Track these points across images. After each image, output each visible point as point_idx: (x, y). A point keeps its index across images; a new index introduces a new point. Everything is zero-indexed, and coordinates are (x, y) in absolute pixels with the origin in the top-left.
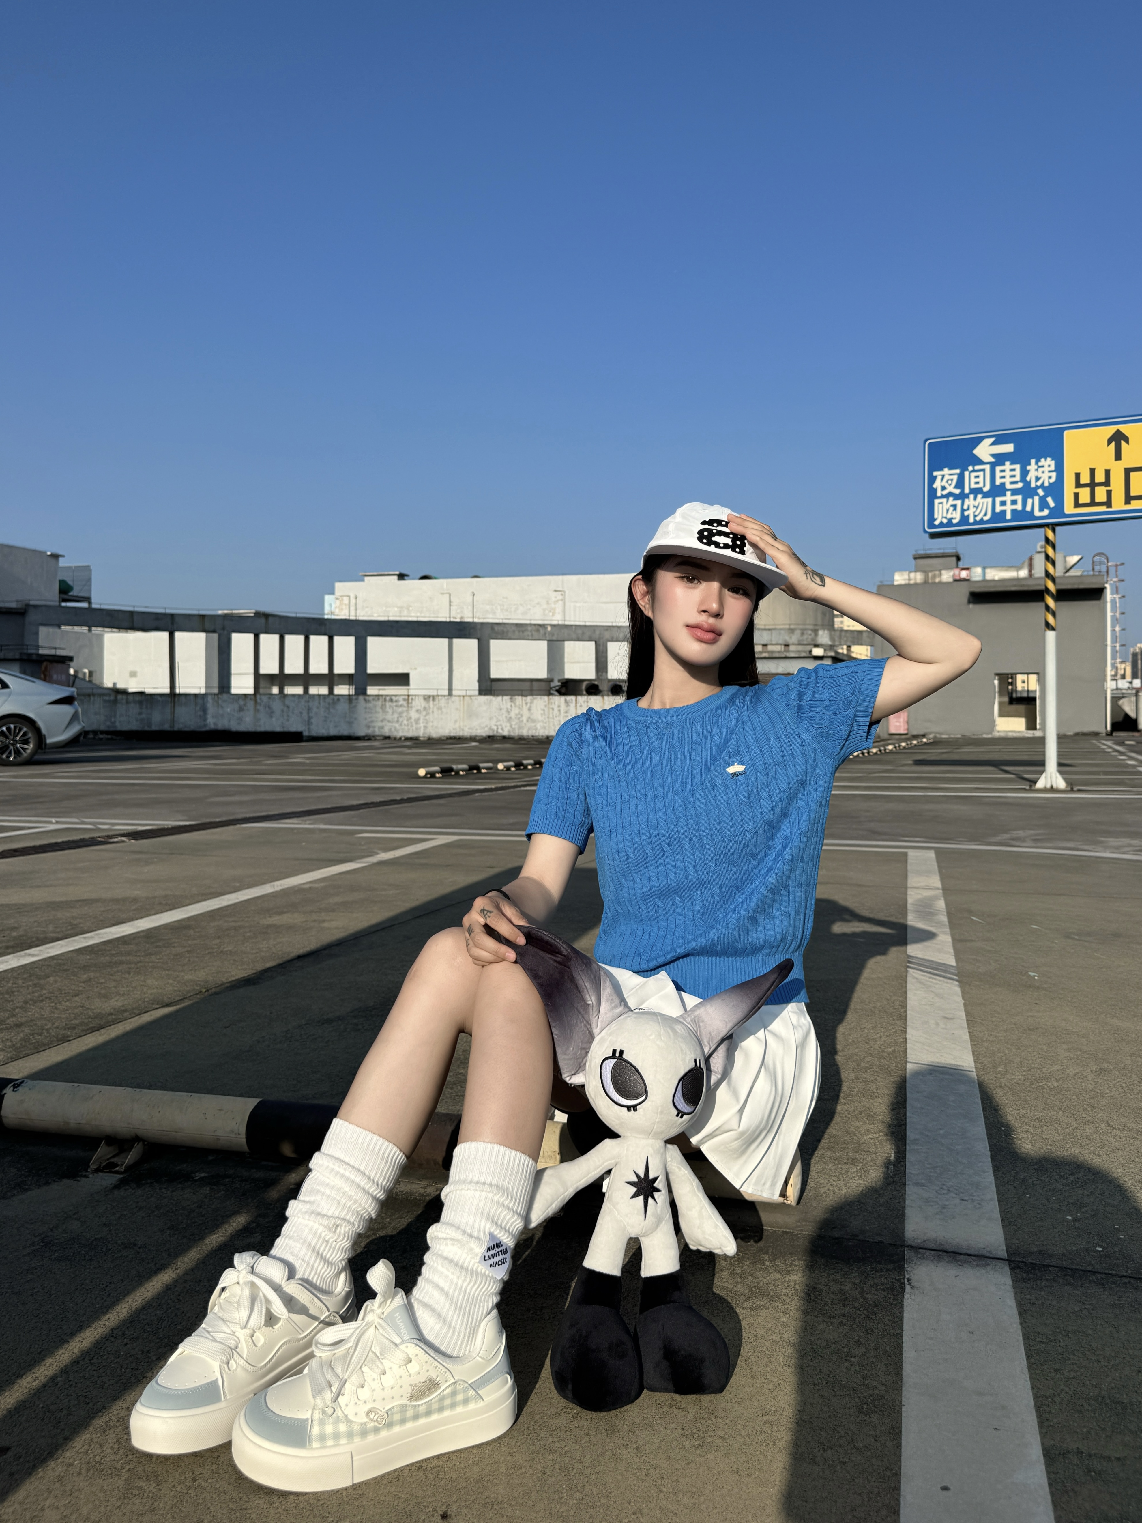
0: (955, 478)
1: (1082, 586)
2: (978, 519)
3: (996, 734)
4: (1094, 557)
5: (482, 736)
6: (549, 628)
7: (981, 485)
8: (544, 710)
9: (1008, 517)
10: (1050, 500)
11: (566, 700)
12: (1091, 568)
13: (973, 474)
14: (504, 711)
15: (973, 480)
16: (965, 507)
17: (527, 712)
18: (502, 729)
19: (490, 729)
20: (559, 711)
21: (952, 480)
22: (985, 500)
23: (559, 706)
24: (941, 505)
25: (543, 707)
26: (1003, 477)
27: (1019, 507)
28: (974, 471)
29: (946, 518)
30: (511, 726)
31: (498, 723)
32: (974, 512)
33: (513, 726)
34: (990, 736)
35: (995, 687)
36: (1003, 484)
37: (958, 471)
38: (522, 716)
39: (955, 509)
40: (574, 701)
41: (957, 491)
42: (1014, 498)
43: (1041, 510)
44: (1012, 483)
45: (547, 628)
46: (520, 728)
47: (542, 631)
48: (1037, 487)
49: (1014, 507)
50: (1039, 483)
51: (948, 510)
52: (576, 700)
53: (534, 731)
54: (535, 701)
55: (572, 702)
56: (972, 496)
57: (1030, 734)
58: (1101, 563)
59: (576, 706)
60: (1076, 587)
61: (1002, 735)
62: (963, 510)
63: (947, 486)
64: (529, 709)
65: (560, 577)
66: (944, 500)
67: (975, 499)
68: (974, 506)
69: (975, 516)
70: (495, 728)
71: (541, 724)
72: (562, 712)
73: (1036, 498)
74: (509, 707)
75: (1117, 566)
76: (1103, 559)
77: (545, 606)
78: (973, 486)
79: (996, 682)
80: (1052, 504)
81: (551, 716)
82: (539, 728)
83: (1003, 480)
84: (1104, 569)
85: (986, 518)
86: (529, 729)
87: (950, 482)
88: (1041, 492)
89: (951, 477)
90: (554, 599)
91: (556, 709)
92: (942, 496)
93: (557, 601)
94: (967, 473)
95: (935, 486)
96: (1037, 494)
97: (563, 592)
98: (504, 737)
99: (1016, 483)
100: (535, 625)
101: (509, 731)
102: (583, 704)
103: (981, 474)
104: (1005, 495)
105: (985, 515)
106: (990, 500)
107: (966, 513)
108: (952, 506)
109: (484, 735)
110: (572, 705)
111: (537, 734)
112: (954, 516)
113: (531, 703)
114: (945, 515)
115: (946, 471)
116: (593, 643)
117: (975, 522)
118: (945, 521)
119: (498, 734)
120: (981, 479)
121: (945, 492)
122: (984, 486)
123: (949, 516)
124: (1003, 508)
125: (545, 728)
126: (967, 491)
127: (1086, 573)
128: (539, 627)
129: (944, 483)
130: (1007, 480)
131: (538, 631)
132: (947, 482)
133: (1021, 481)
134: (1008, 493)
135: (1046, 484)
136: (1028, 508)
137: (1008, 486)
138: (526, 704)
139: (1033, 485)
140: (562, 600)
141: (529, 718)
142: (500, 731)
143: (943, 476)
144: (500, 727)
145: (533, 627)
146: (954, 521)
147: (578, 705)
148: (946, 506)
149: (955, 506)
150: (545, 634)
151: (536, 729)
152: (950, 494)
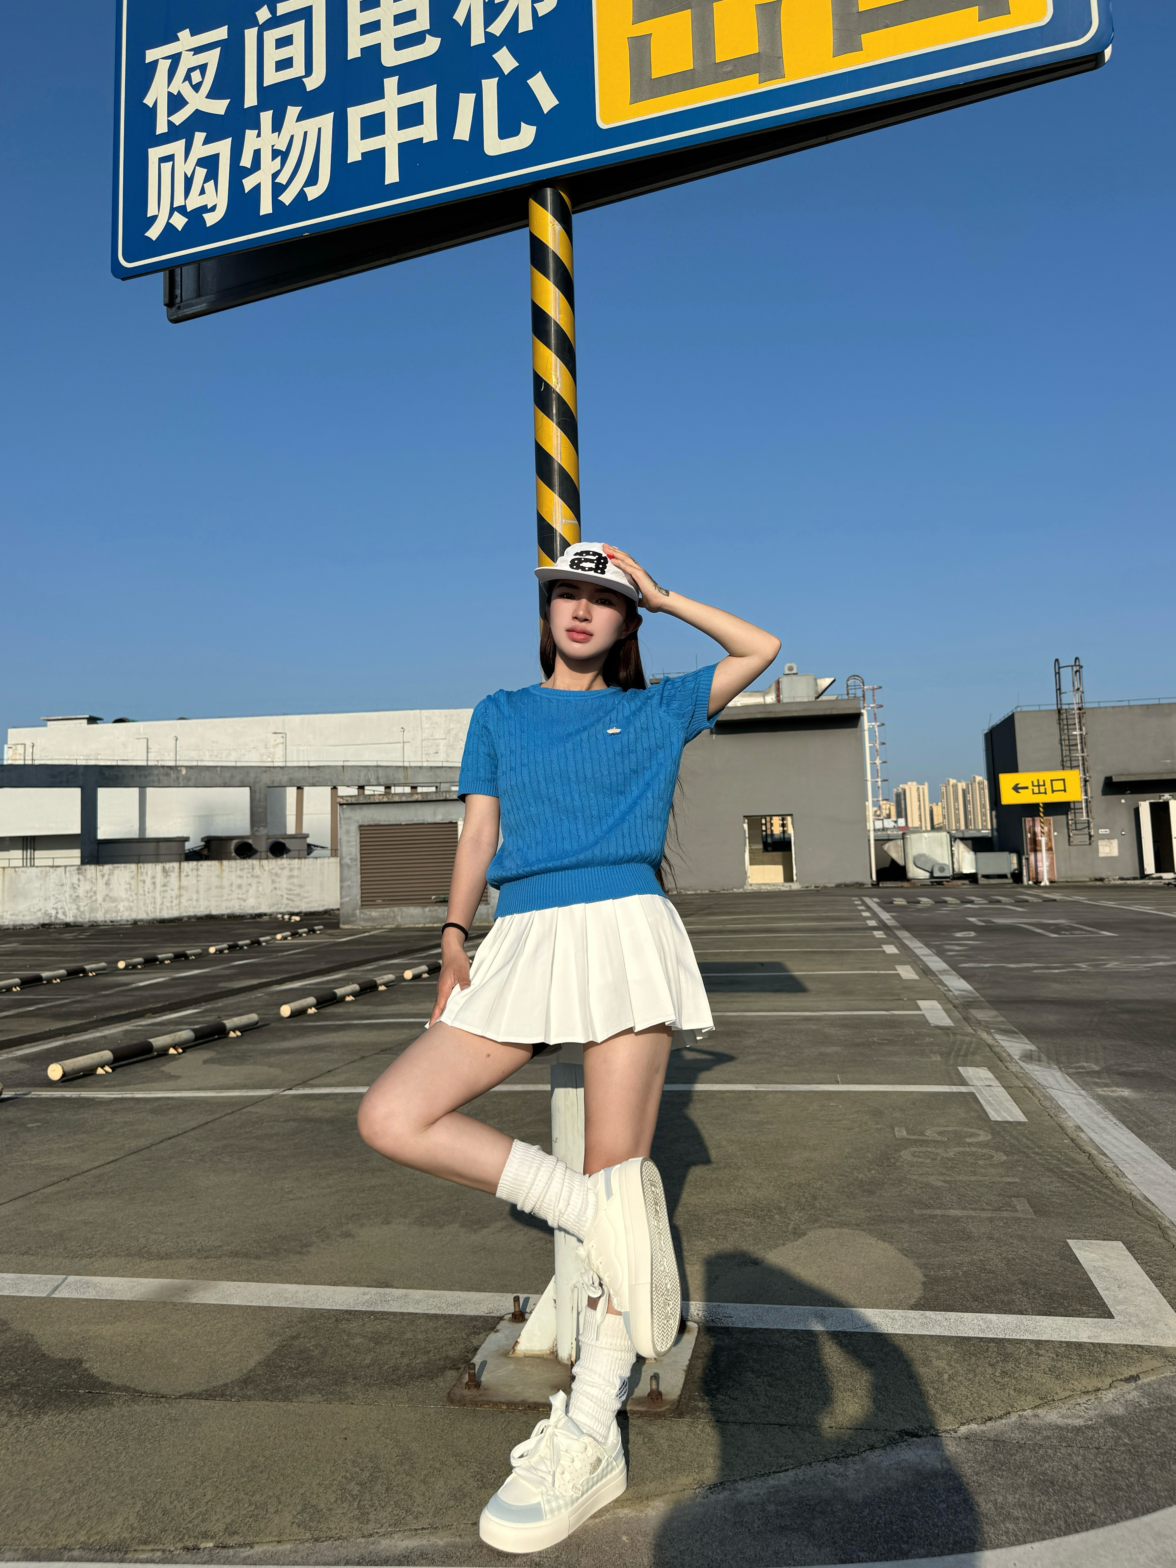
0: (212, 58)
1: (835, 712)
2: (287, 198)
3: (748, 888)
4: (848, 681)
5: (32, 924)
6: (184, 772)
7: (297, 70)
8: (130, 884)
9: (392, 175)
10: (538, 84)
11: (164, 867)
12: (846, 693)
13: (271, 36)
14: (67, 888)
15: (272, 55)
16: (246, 161)
17: (104, 887)
18: (64, 914)
19: (46, 913)
20: (154, 883)
21: (203, 68)
22: (312, 124)
23: (153, 877)
24: (167, 167)
25: (128, 880)
26: (374, 26)
27: (428, 131)
28: (276, 21)
29: (182, 210)
30: (78, 909)
31: (59, 905)
32: (275, 175)
33: (82, 909)
34: (741, 890)
35: (745, 831)
36: (373, 52)
37: (221, 33)
38: (95, 893)
39: (212, 175)
40: (177, 870)
41: (219, 107)
42: (410, 98)
43: (507, 130)
44: (401, 43)
45: (181, 770)
46: (92, 910)
47: (173, 775)
48: (493, 43)
49: (411, 134)
50: (498, 27)
51: (189, 182)
52: (180, 868)
53: (115, 914)
54: (116, 872)
55: (173, 871)
56: (266, 117)
57: (787, 887)
58: (855, 687)
59: (180, 876)
60: (828, 712)
61: (755, 888)
62: (238, 173)
63: (187, 91)
64: (107, 884)
65: (281, 718)
66: (177, 147)
67: (277, 127)
68: (275, 153)
69: (278, 189)
70: (53, 912)
71: (126, 904)
72: (158, 885)
73: (490, 87)
74: (75, 881)
75: (873, 689)
76: (858, 682)
77: (263, 751)
78: (272, 78)
79: (746, 826)
80: (547, 100)
81: (141, 892)
82: (122, 909)
83: (370, 39)
84: (859, 693)
85: (313, 193)
86: (106, 912)
87: (196, 77)
88: (506, 60)
89: (201, 58)
90: (272, 743)
91: (149, 881)
92: (174, 133)
93: (277, 745)
94: (251, 35)
95: (149, 101)
96: (494, 70)
97: (284, 735)
98: (67, 925)
99: (417, 39)
100: (163, 767)
101: (75, 916)
102: (190, 873)
103: (297, 29)
104: (380, 94)
105: (312, 179)
106: (327, 121)
107: (248, 184)
108: (201, 162)
109: (36, 923)
110: (174, 876)
111: (119, 918)
112: (208, 200)
113: (109, 875)
114: (179, 202)
115: (186, 40)
116: (248, 789)
117: (281, 213)
118: (179, 221)
119: (58, 921)
120: (297, 51)
121: (179, 118)
122: (309, 70)
123: (193, 203)
124: (373, 144)
125: (131, 909)
126: (251, 99)
127: (840, 698)
128: (168, 770)
129: (179, 86)
130: (386, 37)
131: (168, 775)
132: (188, 78)
133: (432, 32)
134: (391, 84)
135: (526, 25)
136: (462, 131)
137: (391, 58)
138: (103, 876)
139: (477, 38)
140: (283, 743)
141: (107, 895)
142: (60, 916)
143: (175, 59)
144: (60, 911)
145: (161, 769)
146: (211, 219)
147: (183, 875)
148: (184, 168)
149: (210, 164)
150: (178, 778)
151: (117, 911)
152: (200, 120)
